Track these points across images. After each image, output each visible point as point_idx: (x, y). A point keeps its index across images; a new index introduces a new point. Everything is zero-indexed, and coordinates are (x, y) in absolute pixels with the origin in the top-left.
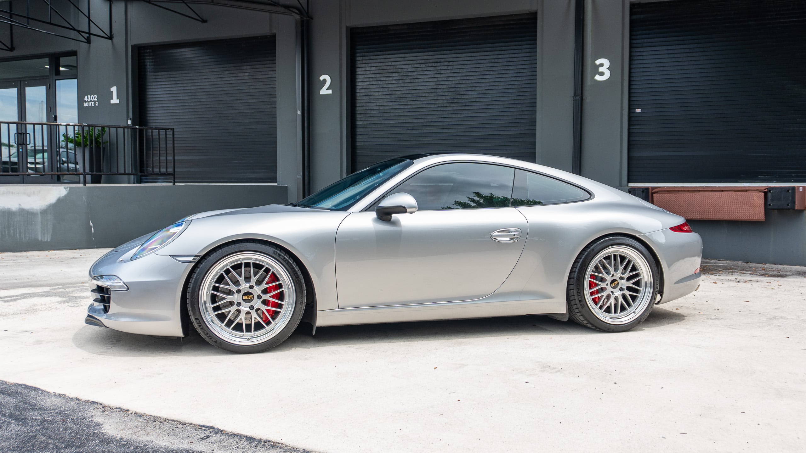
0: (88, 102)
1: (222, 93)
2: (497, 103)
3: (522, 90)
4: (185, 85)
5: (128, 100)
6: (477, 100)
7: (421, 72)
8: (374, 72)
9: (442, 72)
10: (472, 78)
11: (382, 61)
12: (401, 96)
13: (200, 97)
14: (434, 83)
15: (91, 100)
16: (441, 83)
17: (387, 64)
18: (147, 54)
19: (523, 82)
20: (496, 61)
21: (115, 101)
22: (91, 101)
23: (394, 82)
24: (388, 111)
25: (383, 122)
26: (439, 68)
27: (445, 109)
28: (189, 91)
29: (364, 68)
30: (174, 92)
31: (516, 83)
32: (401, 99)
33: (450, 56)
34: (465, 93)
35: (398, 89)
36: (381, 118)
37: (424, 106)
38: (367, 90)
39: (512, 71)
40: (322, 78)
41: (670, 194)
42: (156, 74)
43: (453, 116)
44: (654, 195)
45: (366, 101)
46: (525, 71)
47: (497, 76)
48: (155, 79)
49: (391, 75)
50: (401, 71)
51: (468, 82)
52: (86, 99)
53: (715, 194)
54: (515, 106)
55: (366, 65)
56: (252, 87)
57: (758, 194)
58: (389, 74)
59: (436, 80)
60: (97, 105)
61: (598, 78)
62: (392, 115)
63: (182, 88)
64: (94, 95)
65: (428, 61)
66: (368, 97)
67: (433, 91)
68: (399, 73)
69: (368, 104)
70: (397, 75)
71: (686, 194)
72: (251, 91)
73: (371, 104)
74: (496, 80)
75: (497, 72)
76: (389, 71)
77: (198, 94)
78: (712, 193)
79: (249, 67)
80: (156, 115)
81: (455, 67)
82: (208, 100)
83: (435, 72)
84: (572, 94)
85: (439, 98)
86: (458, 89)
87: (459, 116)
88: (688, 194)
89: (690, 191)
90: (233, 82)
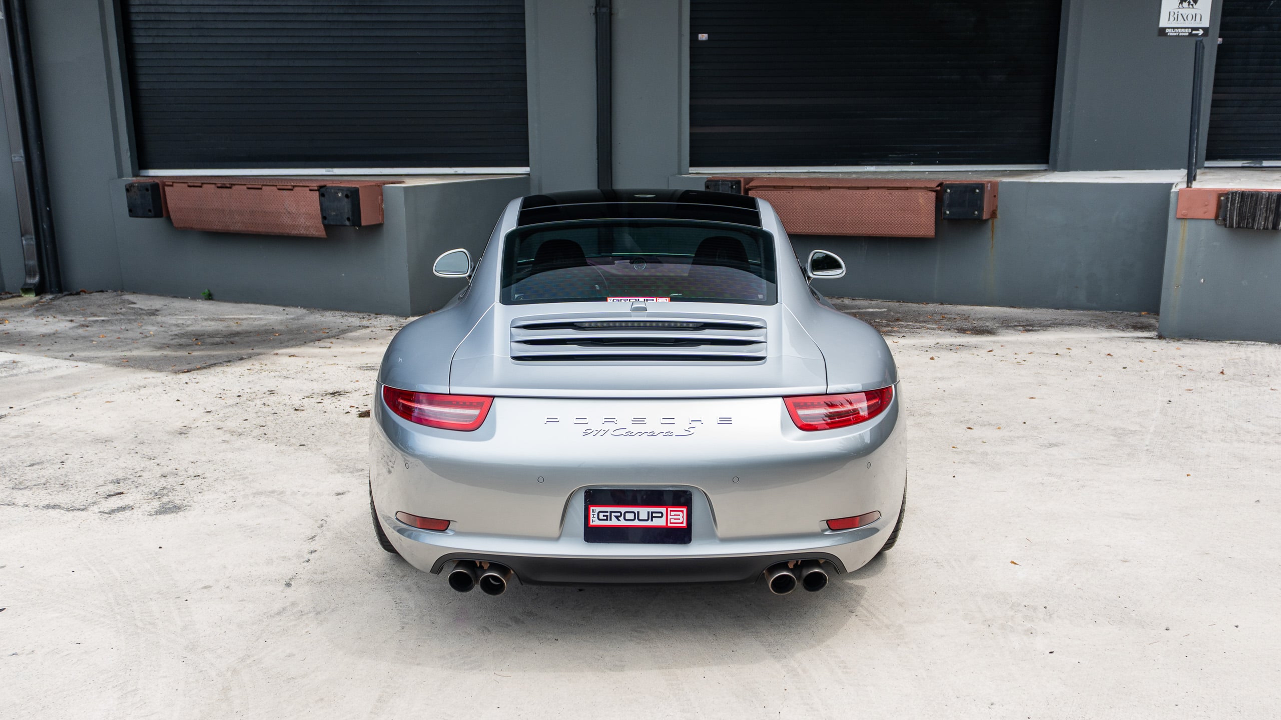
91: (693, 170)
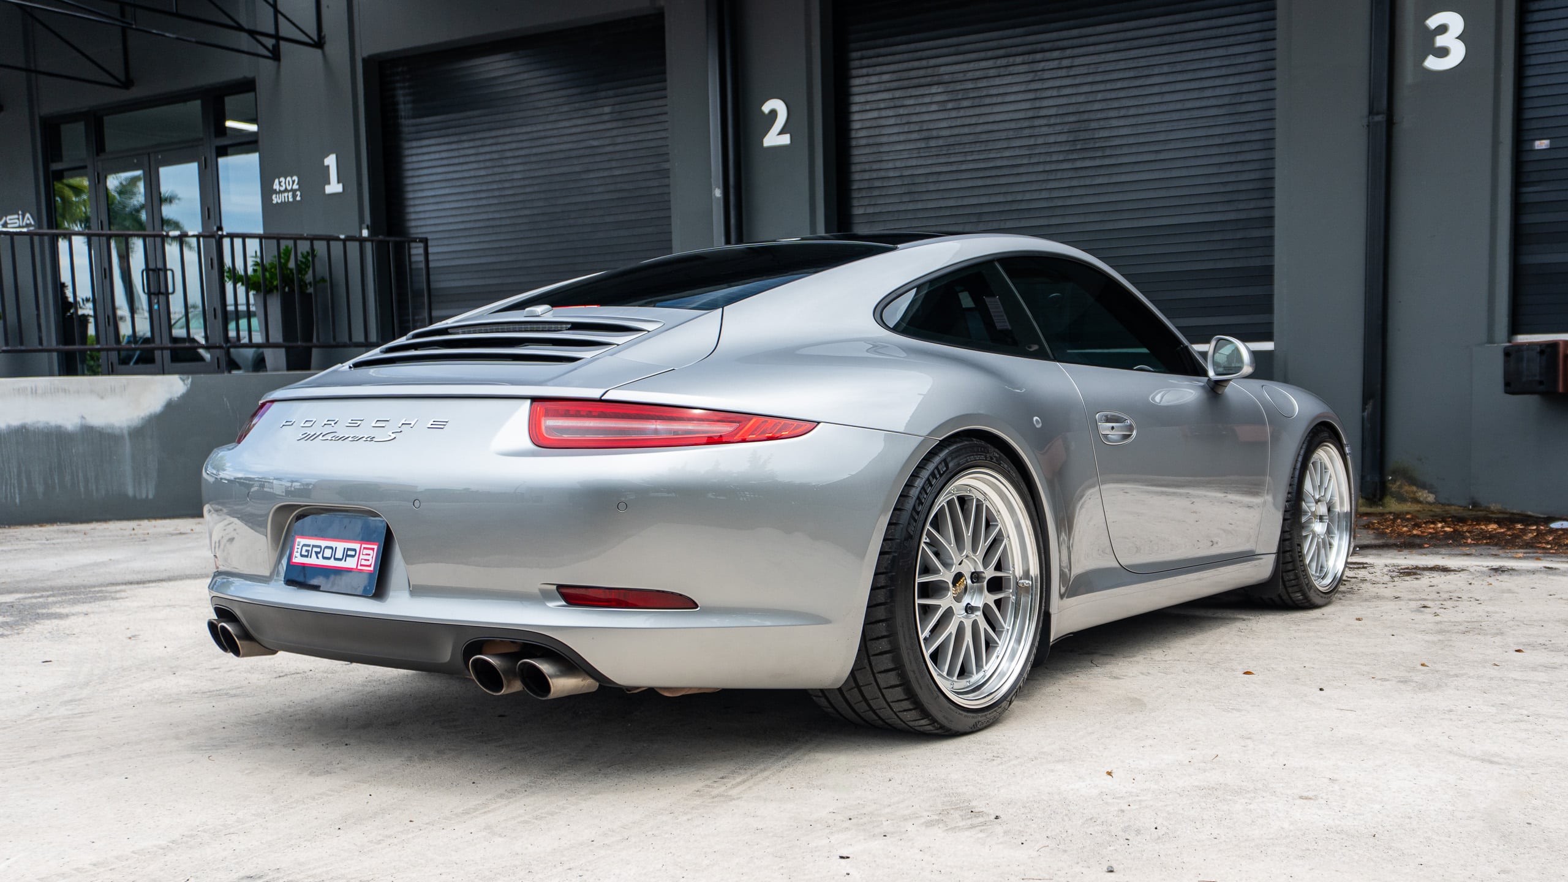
0: (280, 192)
1: (555, 156)
2: (1179, 145)
3: (1243, 108)
4: (478, 143)
5: (360, 184)
6: (1131, 140)
7: (997, 79)
8: (888, 85)
9: (1047, 75)
10: (1119, 85)
11: (906, 56)
12: (951, 141)
13: (510, 169)
14: (1028, 105)
15: (286, 186)
16: (1045, 103)
17: (916, 64)
18: (398, 78)
19: (1245, 89)
20: (1177, 38)
21: (334, 187)
22: (286, 190)
23: (934, 107)
24: (922, 180)
25: (911, 206)
26: (1042, 65)
27: (1053, 167)
28: (488, 157)
29: (866, 79)
30: (456, 161)
31: (1226, 91)
32: (952, 148)
33: (1065, 34)
34: (1102, 123)
35: (944, 124)
36: (906, 198)
37: (1005, 163)
38: (873, 132)
39: (1216, 63)
40: (766, 108)
42: (418, 121)
43: (1075, 183)
45: (871, 158)
46: (1250, 58)
47: (1180, 77)
48: (417, 133)
49: (927, 92)
50: (950, 80)
51: (1109, 95)
52: (276, 186)
54: (1224, 150)
55: (871, 70)
56: (620, 140)
58: (921, 88)
59: (1031, 96)
60: (298, 198)
61: (1432, 63)
62: (932, 187)
63: (472, 151)
64: (292, 177)
65: (1014, 50)
66: (875, 149)
67: (1026, 124)
68: (947, 85)
69: (875, 166)
70: (940, 89)
72: (618, 148)
73: (884, 165)
74: (1179, 87)
75: (1179, 68)
76: (923, 81)
77: (505, 162)
79: (611, 93)
80: (422, 216)
81: (1077, 61)
82: (528, 174)
83: (1030, 77)
84: (1365, 111)
85: (1040, 141)
86: (1085, 117)
87: (1088, 182)
90: (578, 130)
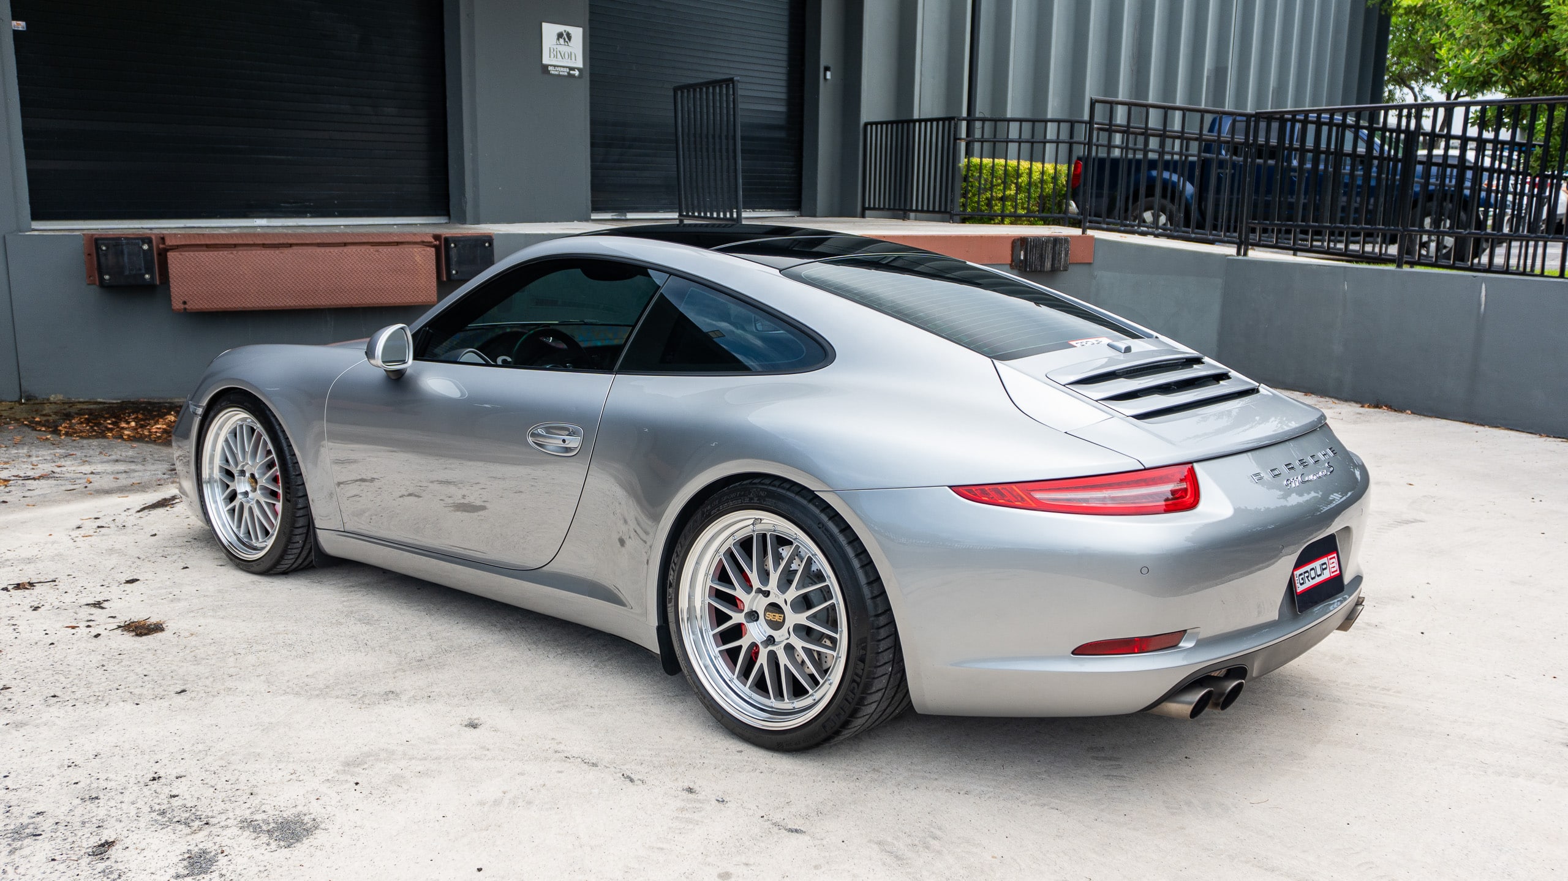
41: (216, 253)
44: (171, 255)
53: (330, 252)
57: (424, 250)
71: (259, 252)
78: (323, 250)
88: (263, 252)
89: (268, 244)
91: (36, 225)
